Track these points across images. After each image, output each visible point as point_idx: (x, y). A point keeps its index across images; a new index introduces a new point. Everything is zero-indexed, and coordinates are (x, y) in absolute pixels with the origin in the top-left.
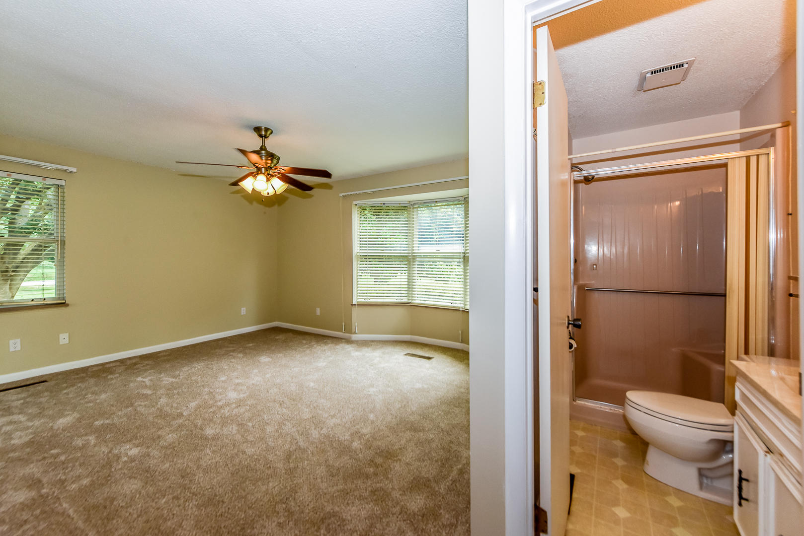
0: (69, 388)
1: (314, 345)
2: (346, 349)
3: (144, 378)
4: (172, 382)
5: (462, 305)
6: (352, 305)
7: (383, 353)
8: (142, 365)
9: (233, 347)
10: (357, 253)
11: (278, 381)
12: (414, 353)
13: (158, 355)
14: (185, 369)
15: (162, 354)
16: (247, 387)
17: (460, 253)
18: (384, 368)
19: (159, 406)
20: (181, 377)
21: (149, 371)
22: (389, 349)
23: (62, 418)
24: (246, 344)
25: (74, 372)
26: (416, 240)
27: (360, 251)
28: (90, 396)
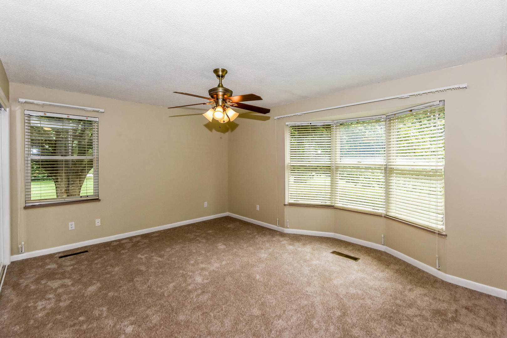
0: (99, 259)
1: (256, 235)
2: (281, 241)
3: (142, 255)
4: (159, 261)
5: (384, 212)
6: (285, 205)
7: (313, 249)
8: (142, 244)
9: (199, 233)
10: (289, 163)
11: (231, 269)
12: (340, 252)
13: (152, 235)
14: (168, 250)
15: (154, 235)
16: (209, 272)
17: (382, 165)
18: (316, 265)
19: (149, 284)
20: (165, 257)
21: (146, 249)
22: (317, 245)
23: (90, 286)
24: (208, 231)
25: (103, 245)
26: (338, 153)
27: (291, 162)
28: (109, 267)
